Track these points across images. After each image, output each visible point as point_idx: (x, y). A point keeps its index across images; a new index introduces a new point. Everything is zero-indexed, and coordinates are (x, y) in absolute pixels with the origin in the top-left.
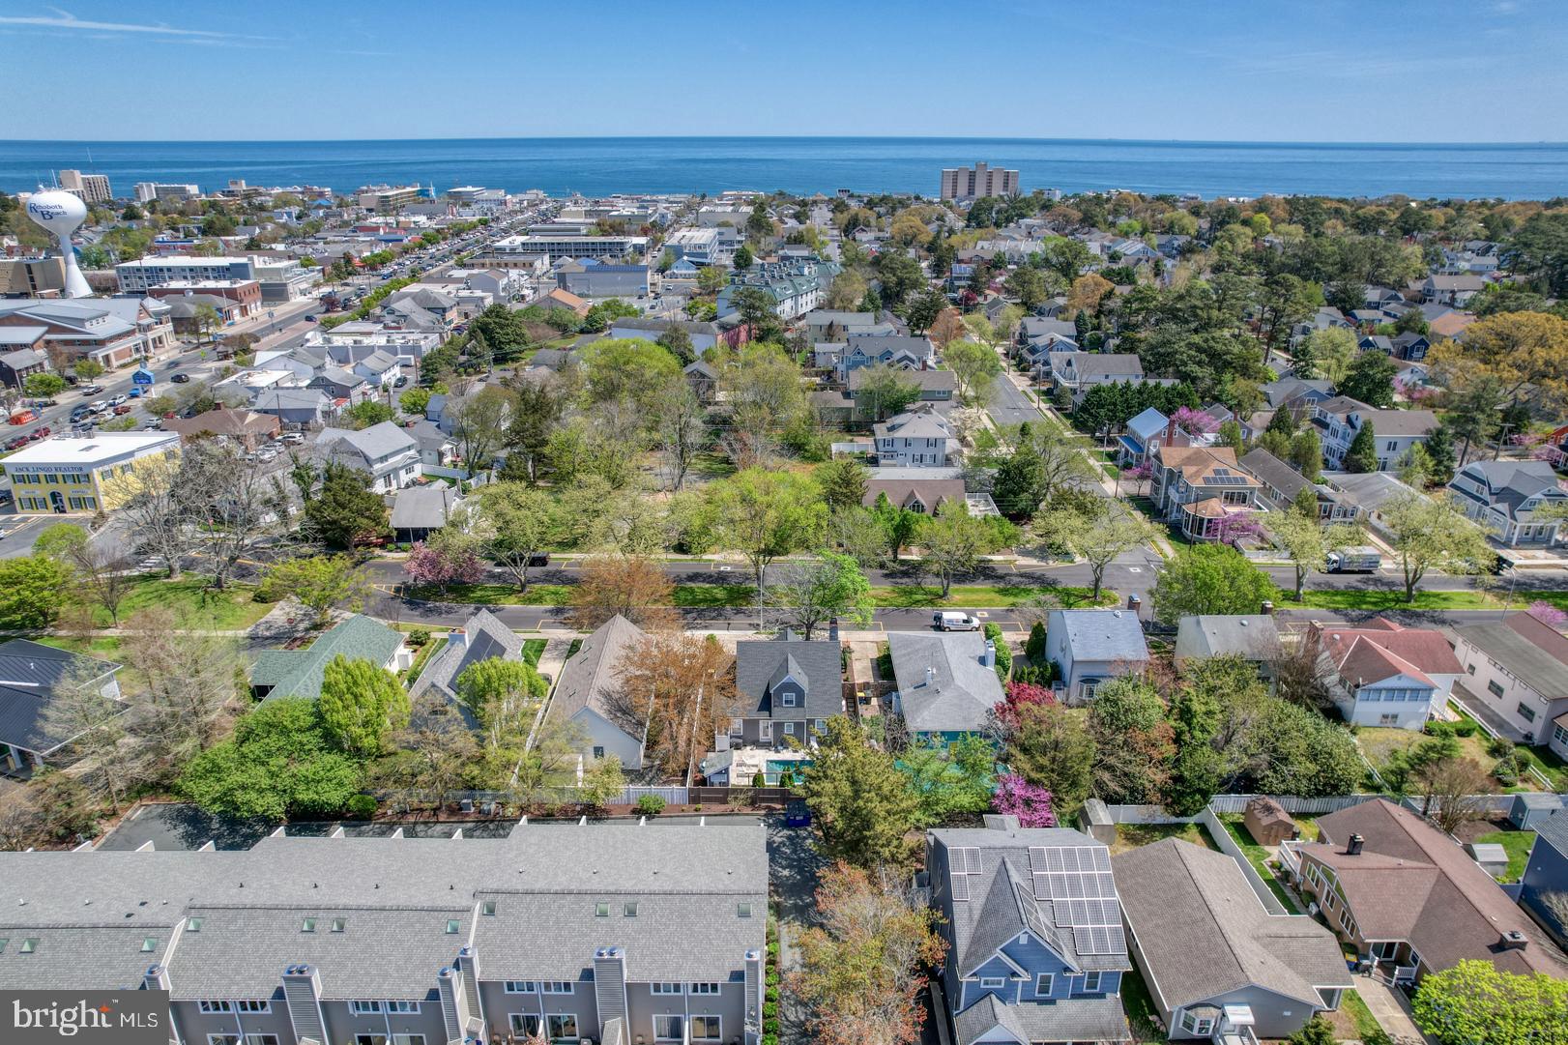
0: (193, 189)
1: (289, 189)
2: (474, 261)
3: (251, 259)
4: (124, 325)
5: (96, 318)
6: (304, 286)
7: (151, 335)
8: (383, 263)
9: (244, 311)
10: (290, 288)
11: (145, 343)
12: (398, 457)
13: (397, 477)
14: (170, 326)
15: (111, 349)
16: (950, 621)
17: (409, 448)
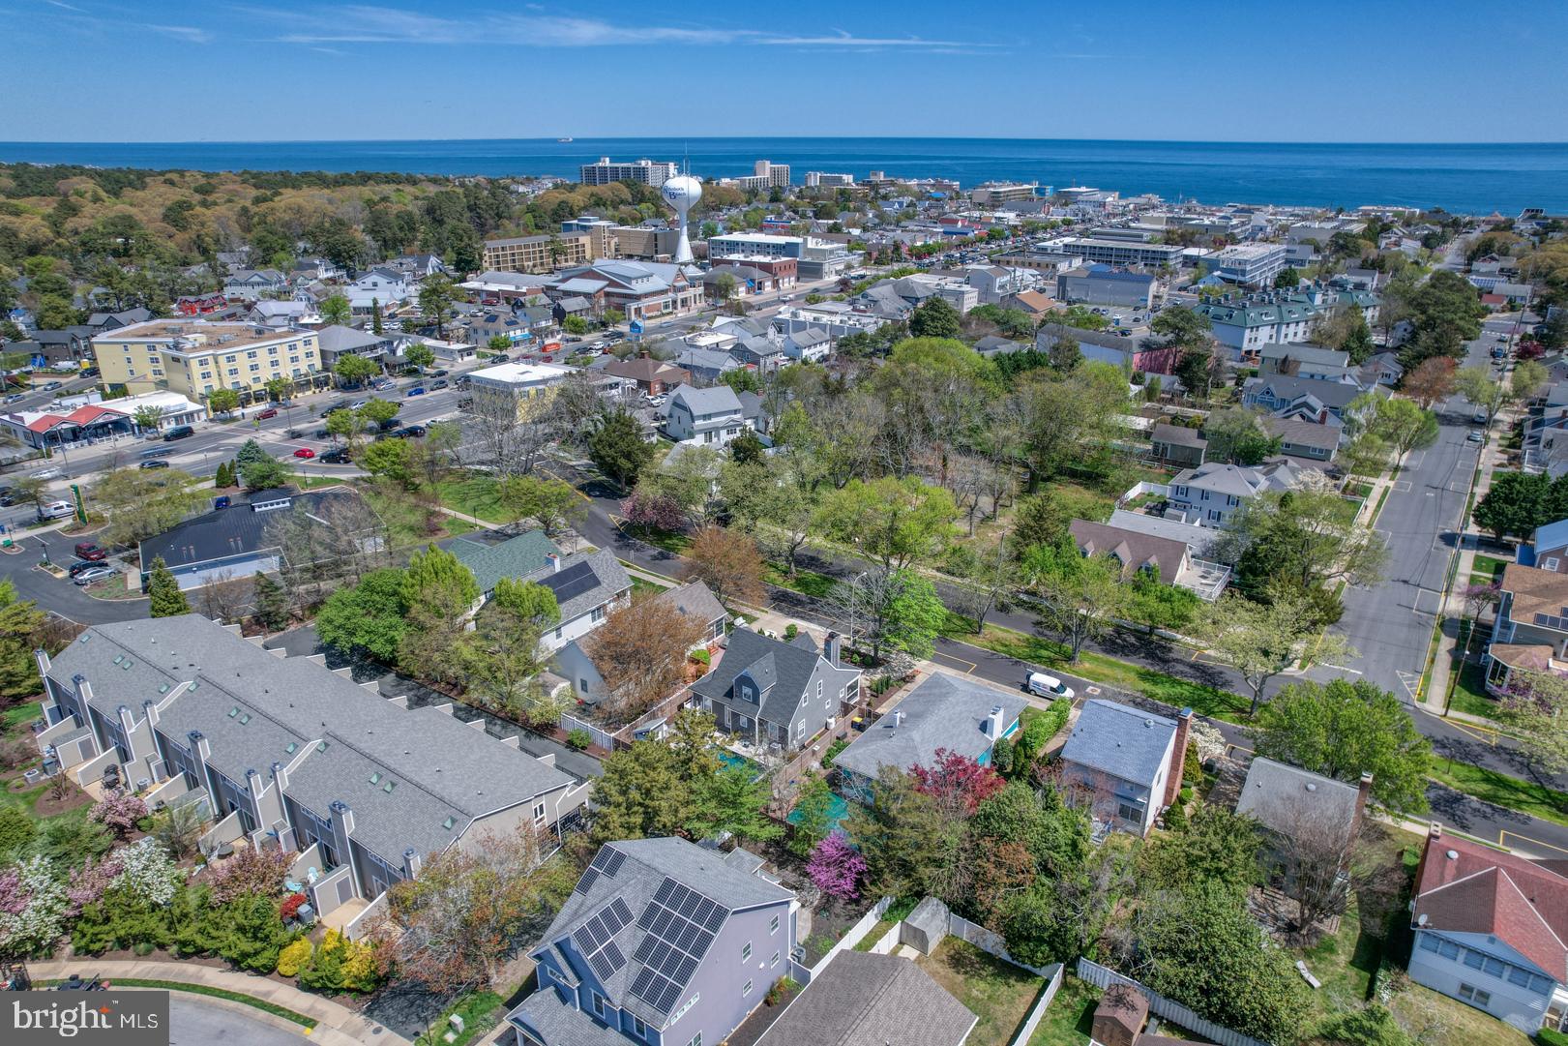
0: (848, 178)
1: (924, 181)
2: (1002, 258)
3: (805, 241)
4: (662, 284)
5: (642, 277)
6: (839, 267)
7: (681, 296)
8: (930, 254)
9: (776, 284)
10: (826, 268)
11: (674, 302)
12: (723, 418)
13: (718, 436)
14: (701, 290)
15: (644, 303)
16: (1037, 684)
17: (736, 412)
